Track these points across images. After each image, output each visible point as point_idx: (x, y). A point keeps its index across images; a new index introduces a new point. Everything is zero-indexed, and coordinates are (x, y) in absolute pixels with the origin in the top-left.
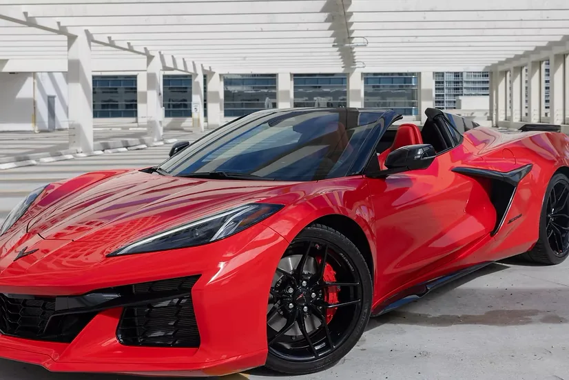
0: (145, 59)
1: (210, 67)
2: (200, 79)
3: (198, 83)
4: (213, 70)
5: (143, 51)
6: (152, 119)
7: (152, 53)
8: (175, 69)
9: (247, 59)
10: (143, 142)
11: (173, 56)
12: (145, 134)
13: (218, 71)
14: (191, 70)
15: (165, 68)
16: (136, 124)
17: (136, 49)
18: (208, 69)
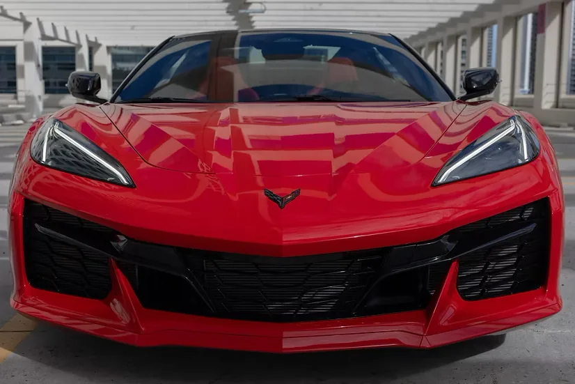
0: (20, 26)
1: (96, 38)
2: (84, 51)
3: (82, 56)
4: (99, 42)
5: (19, 17)
6: (30, 94)
7: (28, 19)
8: (55, 38)
9: (136, 28)
10: (19, 118)
11: (53, 24)
12: (23, 110)
13: (105, 42)
14: (74, 40)
15: (44, 37)
16: (15, 101)
17: (10, 13)
18: (93, 40)
